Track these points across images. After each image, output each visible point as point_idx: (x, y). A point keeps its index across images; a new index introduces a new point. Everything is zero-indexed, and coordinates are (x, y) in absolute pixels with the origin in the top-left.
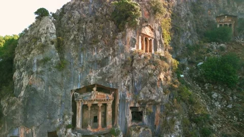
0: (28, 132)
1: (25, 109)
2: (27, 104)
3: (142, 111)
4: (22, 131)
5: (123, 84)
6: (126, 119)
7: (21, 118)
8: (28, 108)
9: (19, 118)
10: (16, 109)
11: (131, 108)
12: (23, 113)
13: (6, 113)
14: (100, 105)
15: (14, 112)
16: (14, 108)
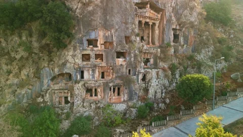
0: (107, 35)
1: (104, 10)
2: (107, 5)
3: (179, 34)
4: (101, 33)
5: (169, 5)
6: (169, 38)
7: (100, 19)
8: (108, 9)
9: (98, 19)
10: (94, 9)
11: (173, 29)
12: (103, 14)
13: (81, 15)
14: (151, 24)
15: (92, 13)
16: (90, 8)
